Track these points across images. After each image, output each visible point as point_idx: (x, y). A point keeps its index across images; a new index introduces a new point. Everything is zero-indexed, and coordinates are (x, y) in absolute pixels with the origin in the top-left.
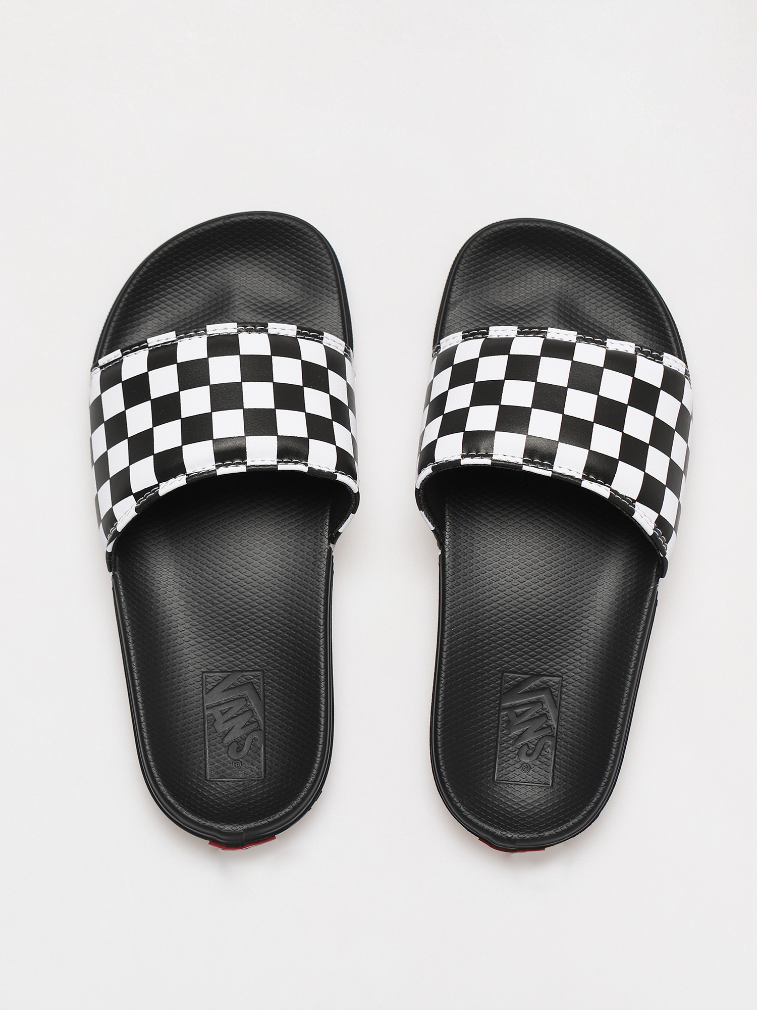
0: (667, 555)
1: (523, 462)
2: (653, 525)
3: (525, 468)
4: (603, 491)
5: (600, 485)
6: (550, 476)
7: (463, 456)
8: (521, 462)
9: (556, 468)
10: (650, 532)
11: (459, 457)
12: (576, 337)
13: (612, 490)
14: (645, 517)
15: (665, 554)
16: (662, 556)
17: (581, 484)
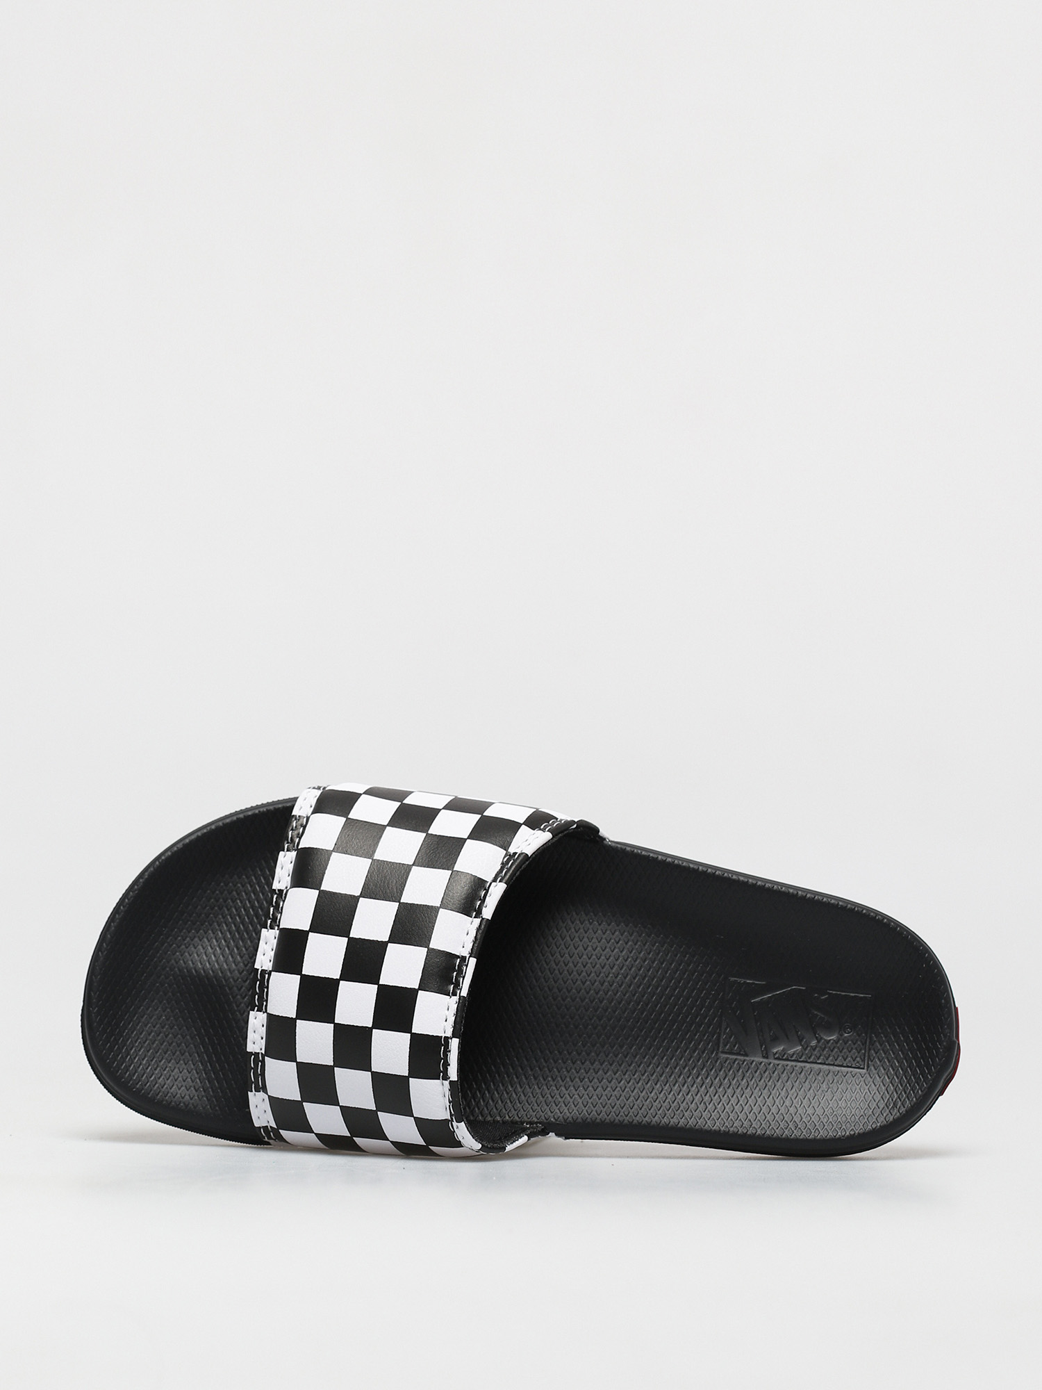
0: (574, 820)
1: (456, 995)
2: (538, 833)
3: (464, 992)
4: (497, 891)
5: (488, 895)
6: (475, 960)
7: (446, 1077)
8: (456, 999)
9: (465, 952)
10: (547, 836)
11: (447, 1083)
12: (270, 930)
13: (495, 880)
14: (529, 842)
15: (573, 822)
16: (575, 826)
17: (488, 919)
